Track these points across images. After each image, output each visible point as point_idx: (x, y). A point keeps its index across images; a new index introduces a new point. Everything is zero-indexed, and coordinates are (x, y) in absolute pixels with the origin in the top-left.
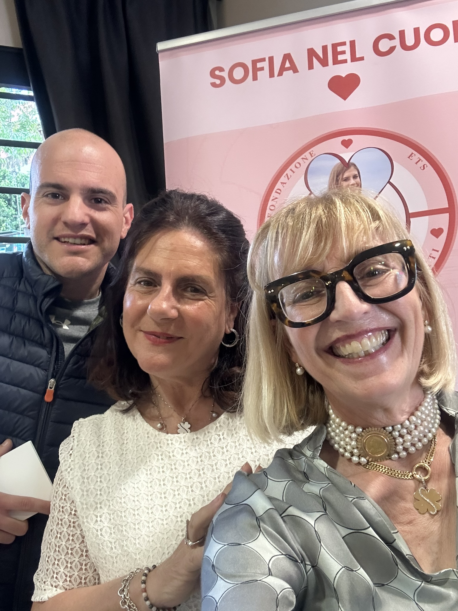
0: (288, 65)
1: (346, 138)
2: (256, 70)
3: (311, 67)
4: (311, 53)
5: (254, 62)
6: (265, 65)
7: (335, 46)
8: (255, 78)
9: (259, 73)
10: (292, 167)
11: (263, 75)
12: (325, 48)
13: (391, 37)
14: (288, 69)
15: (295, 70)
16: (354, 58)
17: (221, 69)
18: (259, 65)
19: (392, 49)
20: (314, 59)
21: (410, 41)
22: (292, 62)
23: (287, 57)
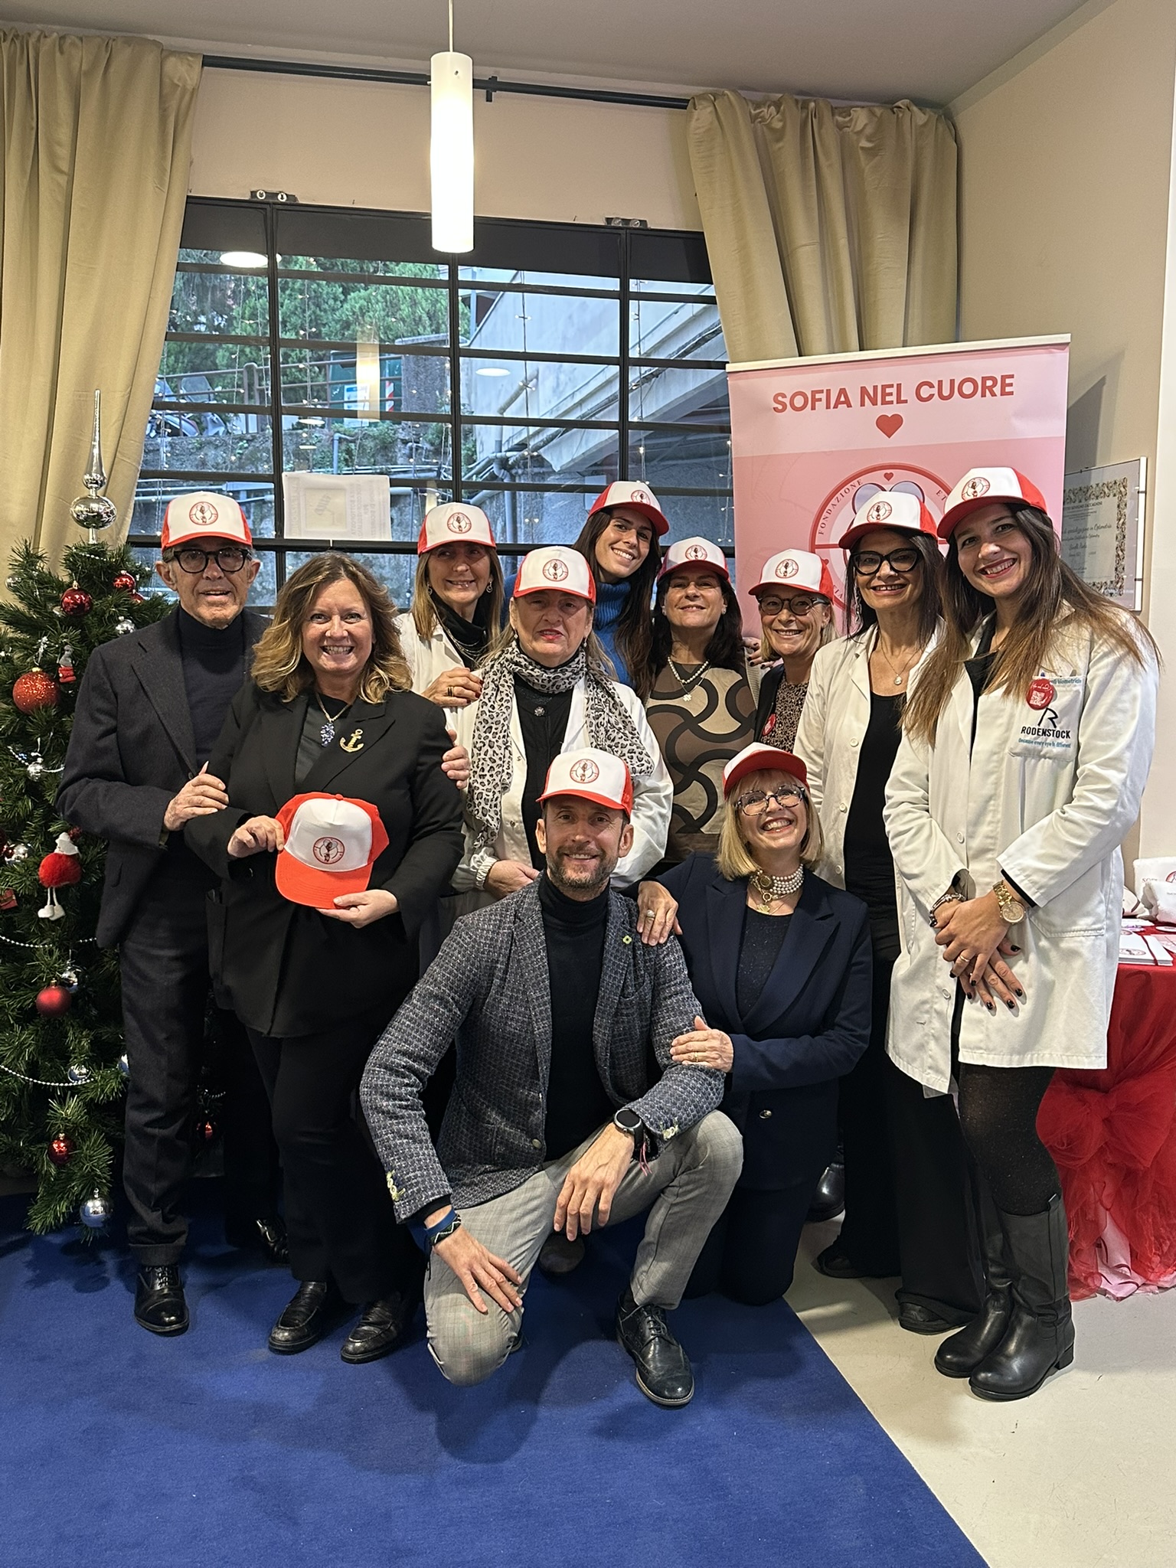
0: (842, 399)
1: (889, 471)
2: (814, 400)
3: (863, 404)
4: (864, 391)
5: (814, 393)
6: (823, 396)
7: (884, 387)
8: (813, 408)
9: (817, 403)
10: (842, 491)
11: (821, 405)
12: (875, 388)
13: (931, 386)
14: (843, 403)
15: (849, 406)
16: (899, 401)
17: (784, 396)
18: (818, 396)
19: (932, 396)
20: (866, 397)
21: (946, 392)
22: (846, 397)
23: (843, 391)
